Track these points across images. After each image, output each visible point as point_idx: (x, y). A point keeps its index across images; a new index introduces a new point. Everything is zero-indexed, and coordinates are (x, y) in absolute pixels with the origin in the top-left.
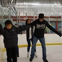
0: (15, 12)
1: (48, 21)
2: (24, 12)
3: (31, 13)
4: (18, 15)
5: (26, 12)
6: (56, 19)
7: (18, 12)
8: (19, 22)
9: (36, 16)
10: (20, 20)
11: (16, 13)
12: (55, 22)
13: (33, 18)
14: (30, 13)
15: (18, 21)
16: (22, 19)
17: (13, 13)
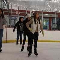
0: (6, 5)
1: (42, 17)
2: (16, 5)
3: (24, 7)
4: (10, 8)
5: (19, 5)
6: (50, 15)
7: (10, 5)
8: (10, 16)
9: (29, 10)
10: (11, 14)
11: (8, 6)
12: (49, 18)
13: (26, 12)
14: (22, 7)
15: (10, 14)
16: (14, 12)
17: (5, 5)
